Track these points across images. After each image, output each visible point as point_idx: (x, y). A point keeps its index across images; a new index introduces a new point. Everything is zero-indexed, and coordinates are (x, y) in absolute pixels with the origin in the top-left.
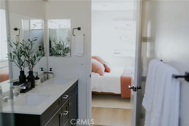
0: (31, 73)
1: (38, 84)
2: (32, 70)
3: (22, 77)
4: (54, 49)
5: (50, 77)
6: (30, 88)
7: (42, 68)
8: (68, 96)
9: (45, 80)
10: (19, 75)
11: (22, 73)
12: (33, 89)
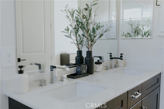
0: (89, 53)
1: (100, 70)
2: (91, 50)
3: (79, 58)
4: (130, 34)
5: (119, 65)
6: (85, 73)
7: (111, 54)
8: (140, 94)
9: (111, 68)
10: (76, 55)
11: (80, 52)
12: (90, 75)
